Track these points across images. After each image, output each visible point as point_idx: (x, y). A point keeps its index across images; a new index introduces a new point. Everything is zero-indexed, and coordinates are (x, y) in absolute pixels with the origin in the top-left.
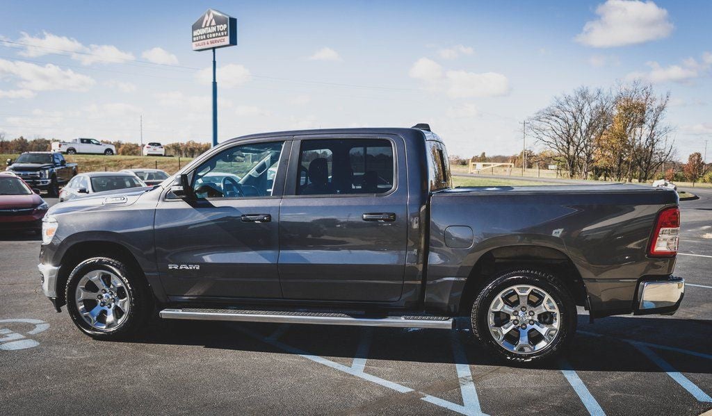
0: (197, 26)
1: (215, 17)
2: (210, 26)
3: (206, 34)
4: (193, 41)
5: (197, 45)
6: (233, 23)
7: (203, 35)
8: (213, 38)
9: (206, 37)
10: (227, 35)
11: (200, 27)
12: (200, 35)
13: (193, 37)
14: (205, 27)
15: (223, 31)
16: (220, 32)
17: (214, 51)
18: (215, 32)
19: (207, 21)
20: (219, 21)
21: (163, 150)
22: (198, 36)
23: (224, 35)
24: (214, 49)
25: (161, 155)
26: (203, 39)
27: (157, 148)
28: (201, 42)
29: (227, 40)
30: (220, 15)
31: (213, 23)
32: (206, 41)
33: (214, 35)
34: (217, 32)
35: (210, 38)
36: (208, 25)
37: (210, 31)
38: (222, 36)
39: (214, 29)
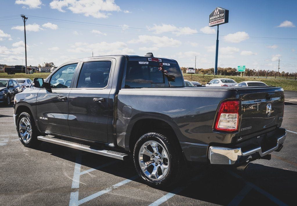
0: (211, 16)
1: (219, 10)
2: (217, 15)
3: (215, 19)
4: (210, 22)
5: (211, 24)
6: (227, 13)
7: (214, 19)
8: (218, 20)
9: (215, 20)
10: (224, 18)
11: (213, 16)
12: (213, 19)
13: (210, 20)
14: (215, 15)
15: (222, 17)
16: (221, 17)
17: (218, 26)
18: (219, 18)
19: (216, 13)
20: (221, 12)
21: (195, 71)
22: (212, 20)
23: (223, 19)
24: (218, 25)
25: (193, 73)
26: (214, 21)
27: (192, 70)
28: (213, 22)
29: (224, 20)
30: (221, 9)
31: (218, 13)
32: (215, 22)
33: (218, 19)
34: (220, 17)
35: (217, 20)
36: (216, 15)
37: (217, 17)
38: (222, 19)
39: (219, 16)
